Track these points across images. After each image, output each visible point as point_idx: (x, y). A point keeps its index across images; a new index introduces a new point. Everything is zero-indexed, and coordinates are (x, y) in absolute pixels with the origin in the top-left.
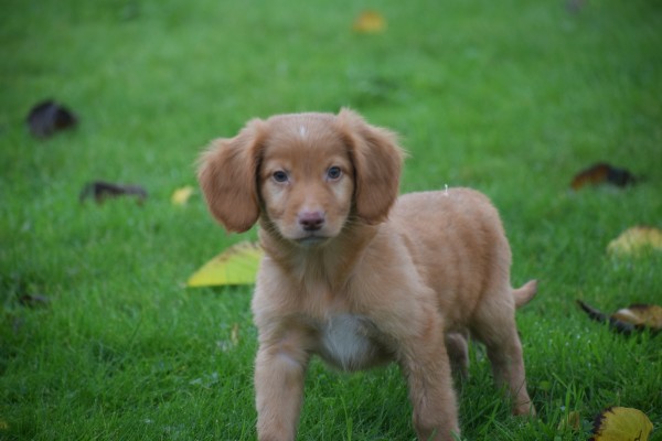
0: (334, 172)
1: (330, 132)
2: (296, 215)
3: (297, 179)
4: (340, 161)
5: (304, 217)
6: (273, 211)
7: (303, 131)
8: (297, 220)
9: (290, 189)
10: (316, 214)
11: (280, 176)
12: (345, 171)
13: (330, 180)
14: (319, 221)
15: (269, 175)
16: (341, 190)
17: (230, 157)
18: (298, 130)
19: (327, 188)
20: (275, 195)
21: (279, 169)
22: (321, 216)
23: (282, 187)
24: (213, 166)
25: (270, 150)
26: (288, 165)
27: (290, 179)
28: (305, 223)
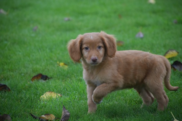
0: (100, 47)
1: (98, 38)
2: (91, 58)
3: (91, 49)
4: (101, 45)
5: (92, 59)
6: (85, 57)
7: (92, 37)
8: (91, 59)
9: (89, 52)
10: (95, 58)
11: (87, 48)
12: (102, 47)
13: (98, 49)
14: (96, 60)
15: (84, 48)
16: (101, 52)
17: (74, 44)
18: (91, 37)
19: (98, 51)
20: (85, 53)
21: (86, 47)
22: (97, 58)
23: (87, 51)
24: (71, 46)
25: (84, 42)
26: (88, 46)
27: (89, 49)
28: (93, 60)
